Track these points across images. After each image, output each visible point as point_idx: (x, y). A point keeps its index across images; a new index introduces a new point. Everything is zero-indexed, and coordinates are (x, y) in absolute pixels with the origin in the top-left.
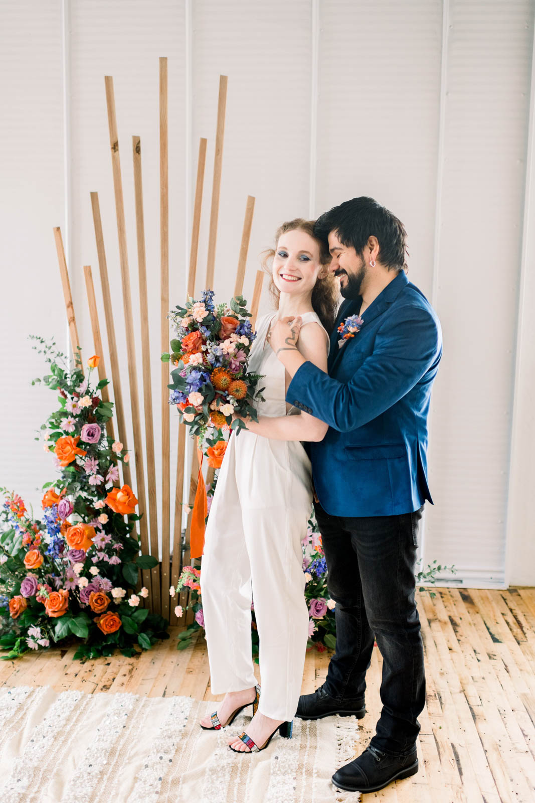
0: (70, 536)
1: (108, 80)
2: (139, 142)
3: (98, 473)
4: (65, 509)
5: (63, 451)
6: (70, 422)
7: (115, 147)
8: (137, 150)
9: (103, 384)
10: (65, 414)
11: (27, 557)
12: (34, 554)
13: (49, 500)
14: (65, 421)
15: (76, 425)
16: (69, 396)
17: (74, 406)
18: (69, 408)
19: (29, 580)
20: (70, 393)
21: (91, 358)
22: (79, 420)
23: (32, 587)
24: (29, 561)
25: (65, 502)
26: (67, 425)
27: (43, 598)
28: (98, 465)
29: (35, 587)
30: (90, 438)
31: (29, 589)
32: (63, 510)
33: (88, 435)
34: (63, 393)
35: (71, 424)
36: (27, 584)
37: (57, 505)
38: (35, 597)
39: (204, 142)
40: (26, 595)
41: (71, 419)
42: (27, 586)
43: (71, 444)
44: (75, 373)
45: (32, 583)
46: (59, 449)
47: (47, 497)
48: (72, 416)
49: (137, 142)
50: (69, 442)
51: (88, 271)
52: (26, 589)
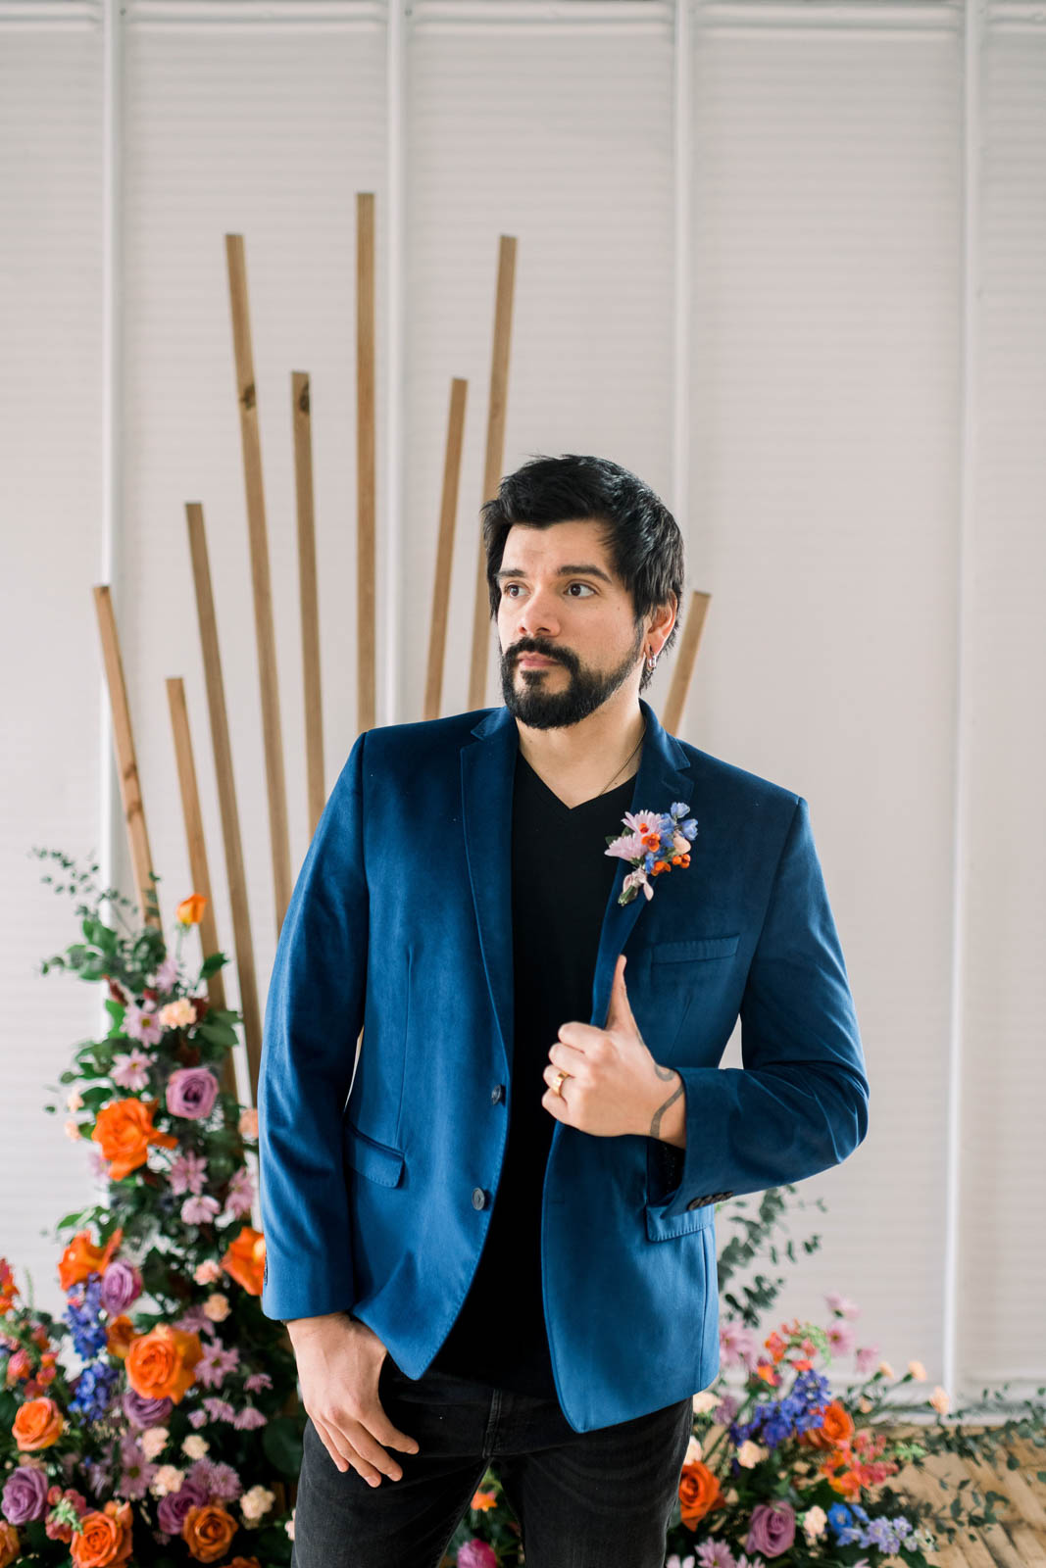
0: (139, 1363)
1: (234, 244)
2: (306, 388)
3: (206, 1190)
4: (121, 1288)
5: (117, 1139)
6: (134, 1065)
7: (248, 397)
8: (303, 403)
9: (212, 965)
10: (122, 1044)
11: (23, 1419)
12: (41, 1408)
13: (80, 1265)
14: (122, 1062)
15: (150, 1071)
16: (130, 997)
17: (146, 1024)
18: (132, 1027)
19: (23, 1477)
20: (133, 989)
21: (186, 903)
22: (159, 1059)
23: (33, 1497)
24: (26, 1429)
25: (122, 1270)
26: (130, 1070)
27: (66, 1530)
28: (207, 1171)
29: (40, 1497)
30: (191, 1105)
31: (25, 1502)
32: (115, 1289)
33: (186, 1098)
34: (115, 990)
35: (139, 1069)
36: (20, 1488)
37: (100, 1279)
38: (41, 1523)
39: (459, 388)
40: (16, 1518)
41: (138, 1057)
42: (19, 1496)
43: (138, 1122)
44: (144, 939)
45: (34, 1485)
46: (108, 1133)
47: (72, 1256)
48: (143, 1050)
49: (302, 385)
50: (133, 1115)
51: (177, 690)
52: (16, 1502)
